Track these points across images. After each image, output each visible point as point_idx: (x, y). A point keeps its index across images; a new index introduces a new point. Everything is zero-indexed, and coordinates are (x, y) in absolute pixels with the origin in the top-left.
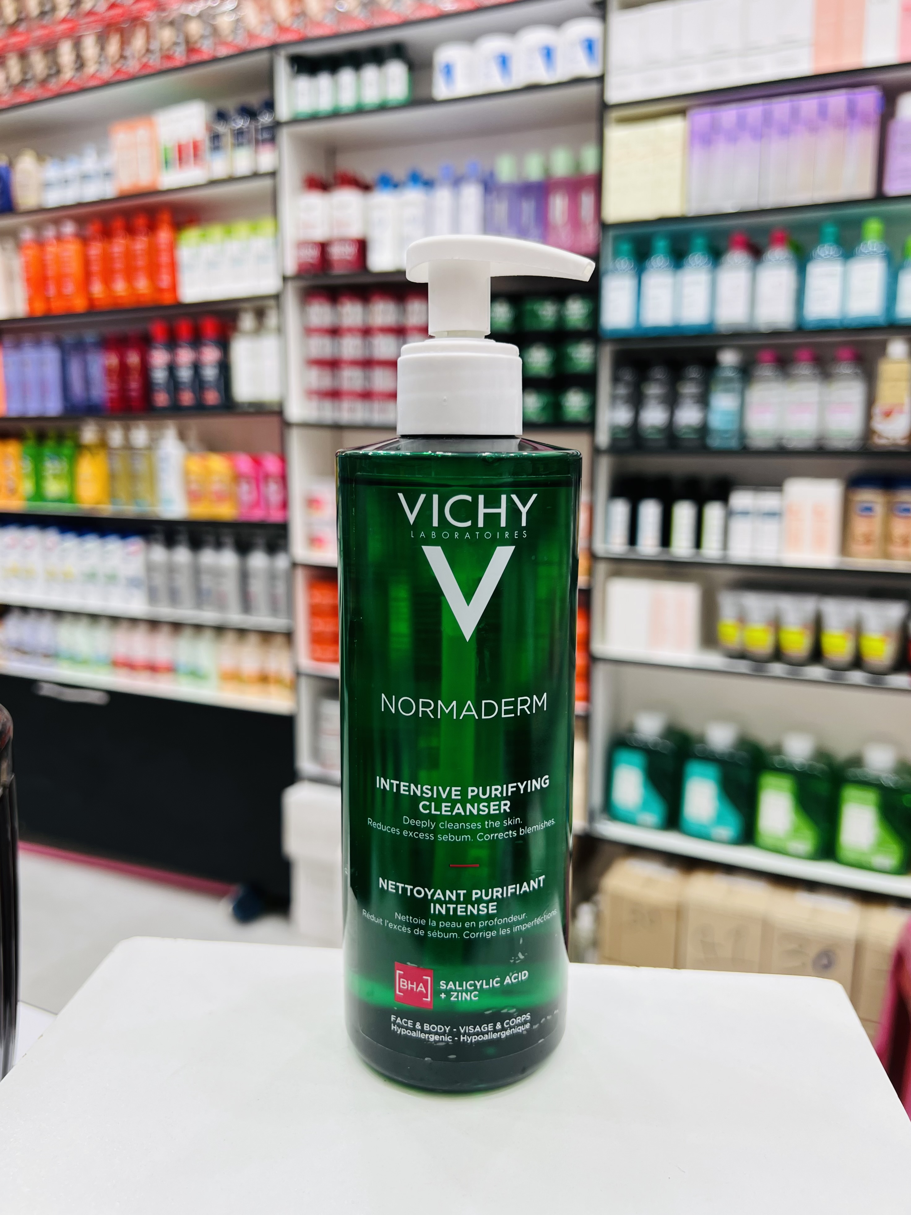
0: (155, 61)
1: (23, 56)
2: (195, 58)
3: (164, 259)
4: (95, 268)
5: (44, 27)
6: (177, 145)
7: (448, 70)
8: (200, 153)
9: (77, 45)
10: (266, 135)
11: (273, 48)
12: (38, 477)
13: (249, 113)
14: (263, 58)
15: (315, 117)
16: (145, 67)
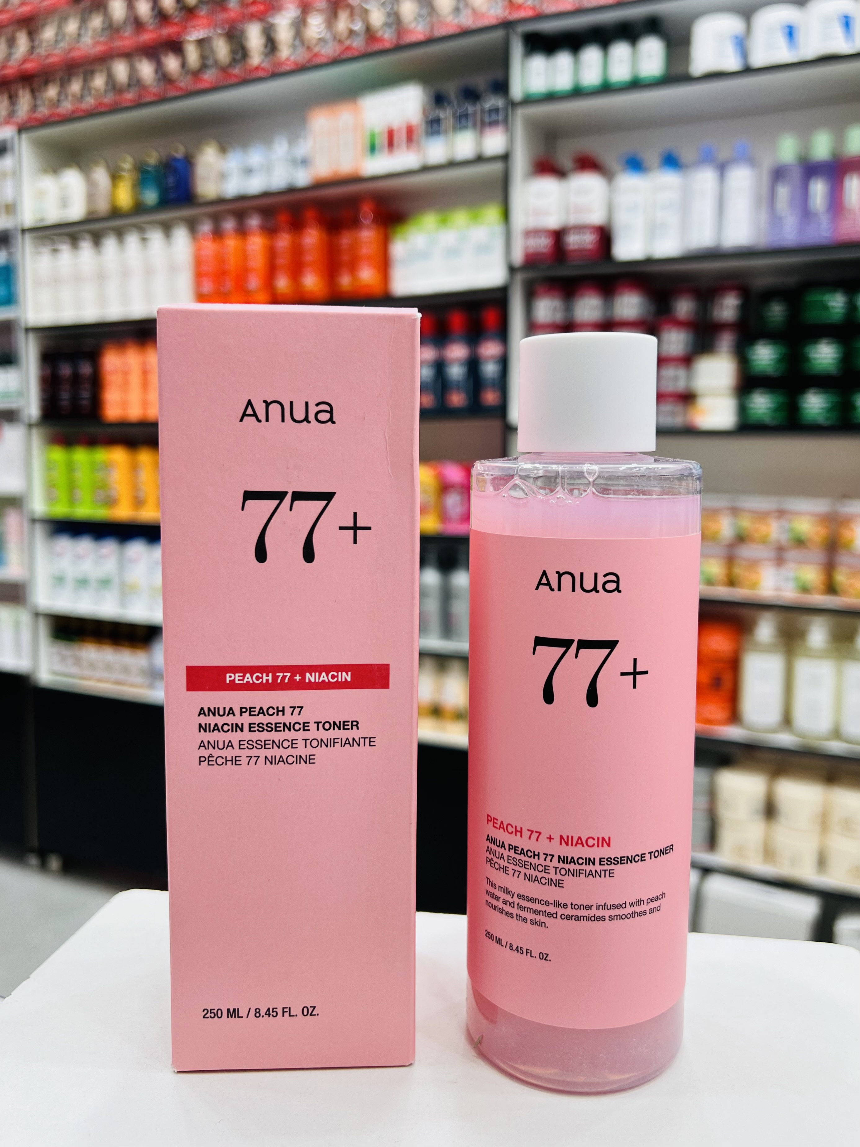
2: (408, 39)
4: (282, 261)
6: (386, 130)
8: (415, 137)
10: (496, 119)
14: (499, 34)
15: (551, 97)
16: (348, 48)
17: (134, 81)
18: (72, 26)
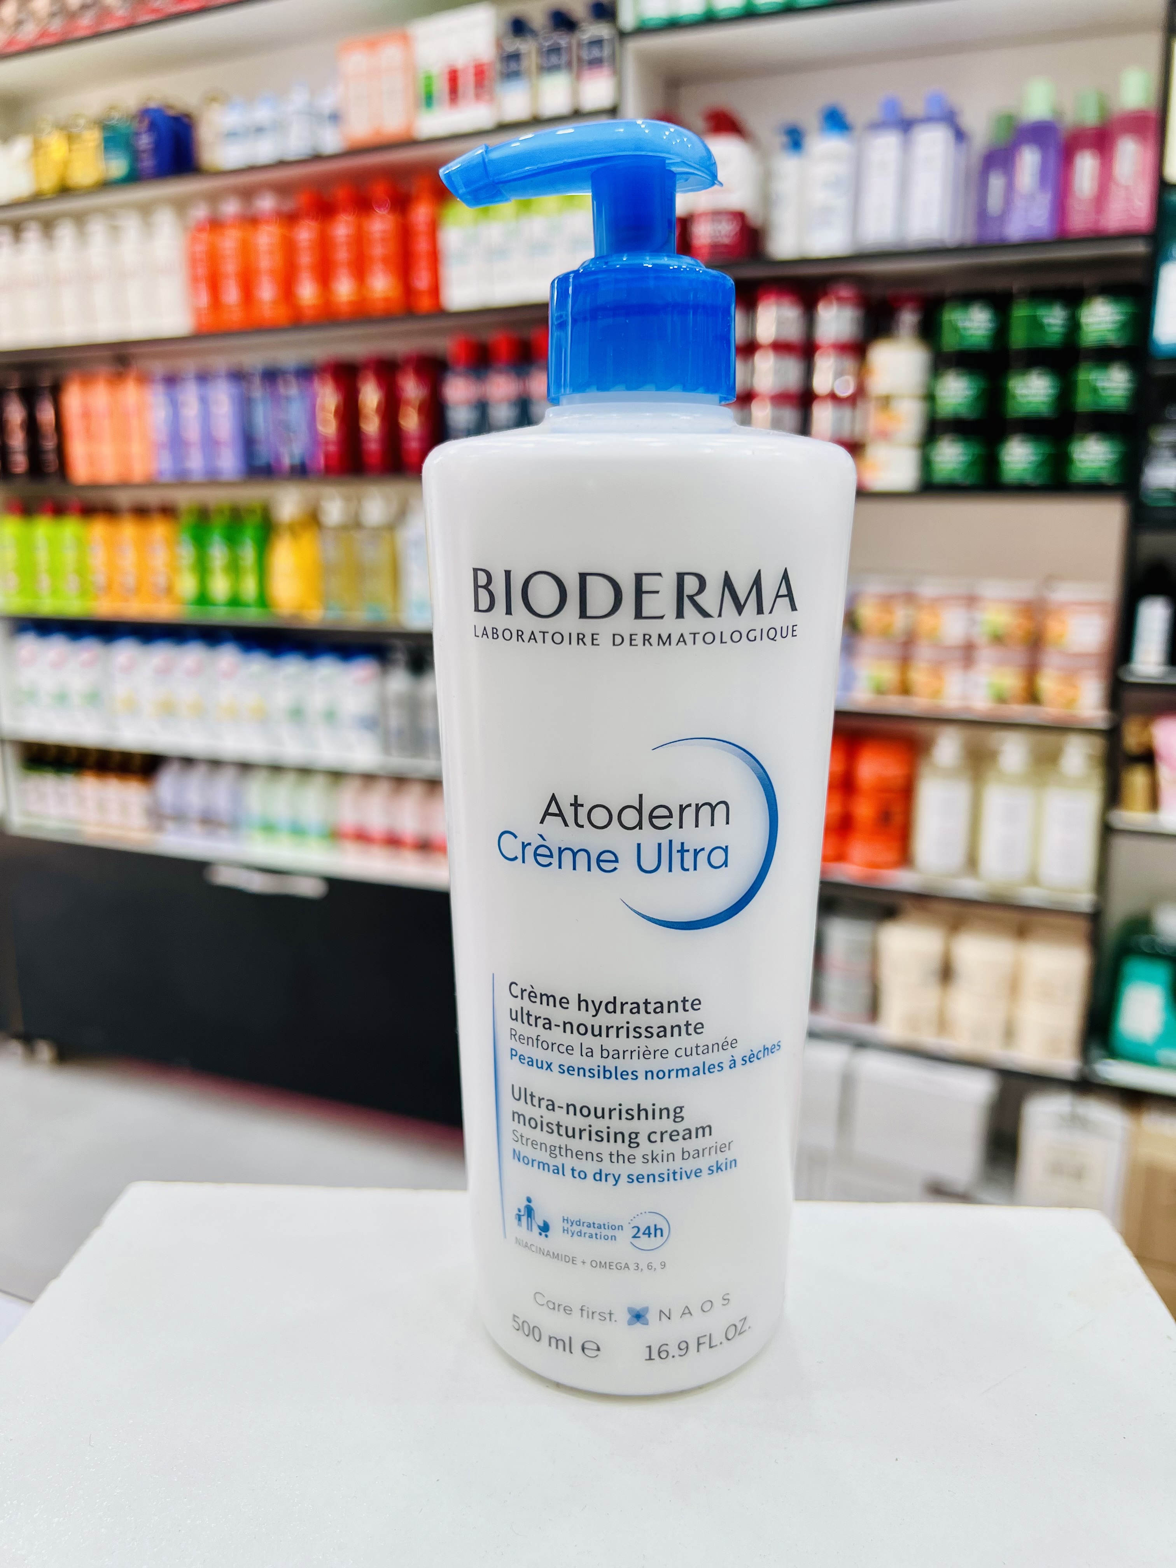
3: (422, 246)
4: (305, 259)
6: (447, 70)
8: (486, 83)
10: (597, 54)
12: (202, 568)
15: (673, 25)
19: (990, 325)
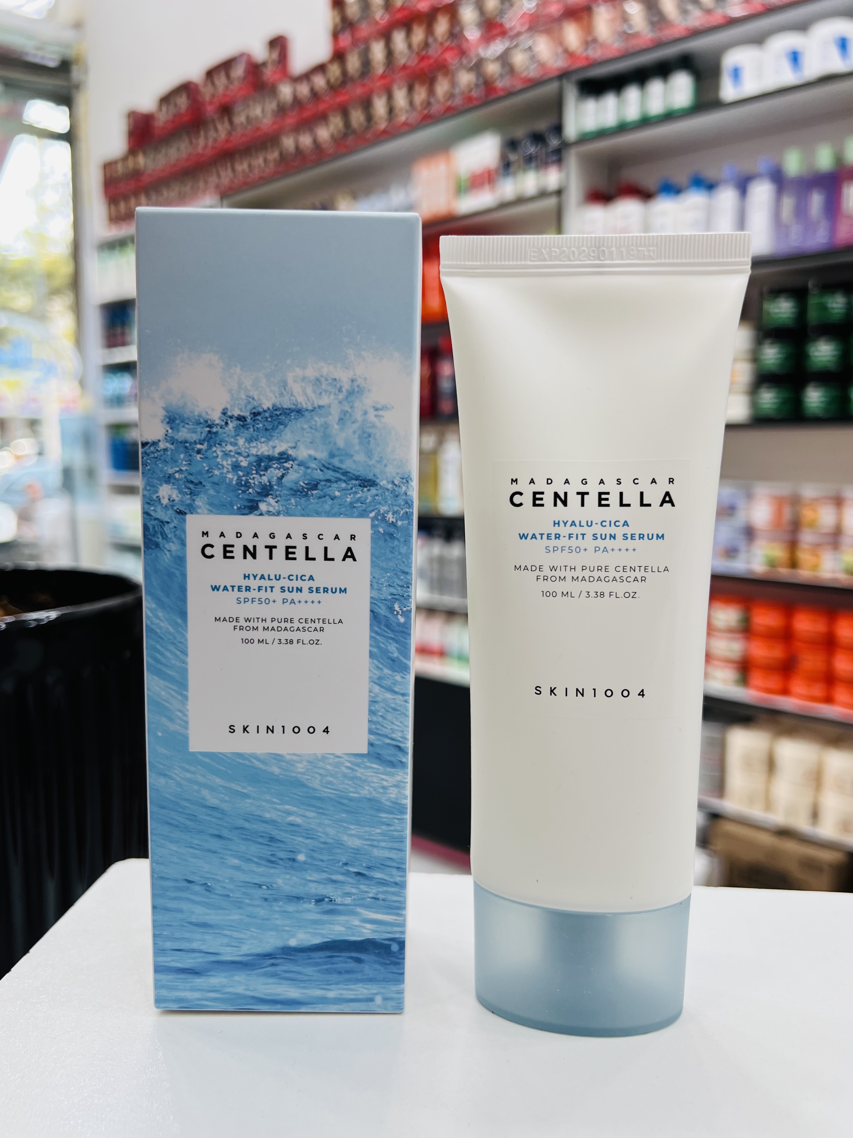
0: (458, 101)
1: (345, 113)
2: (494, 96)
5: (364, 85)
6: (471, 175)
7: (736, 73)
8: (493, 178)
9: (390, 97)
10: (554, 158)
11: (563, 75)
13: (538, 138)
14: (554, 86)
15: (601, 134)
16: (449, 109)
17: (298, 150)
18: (257, 111)
19: (794, 310)
